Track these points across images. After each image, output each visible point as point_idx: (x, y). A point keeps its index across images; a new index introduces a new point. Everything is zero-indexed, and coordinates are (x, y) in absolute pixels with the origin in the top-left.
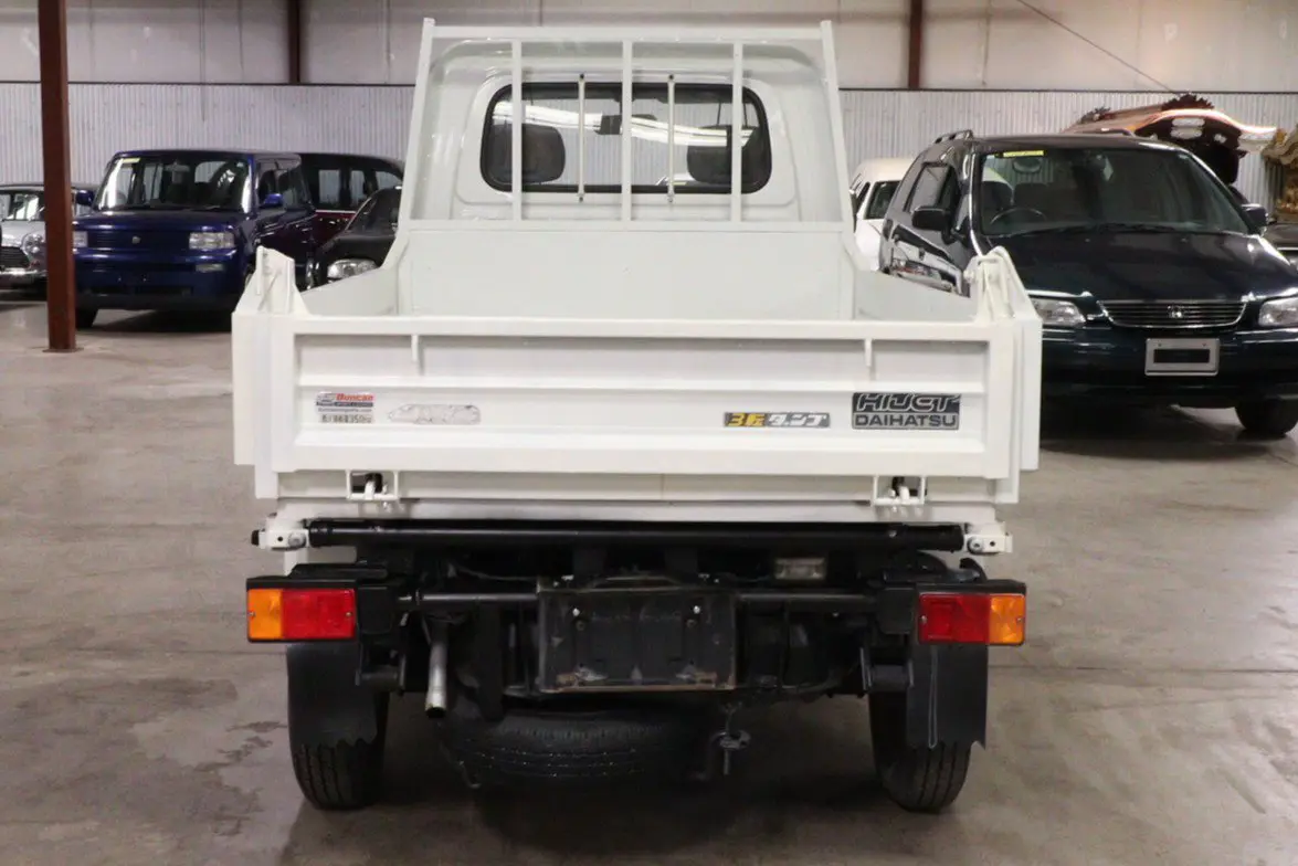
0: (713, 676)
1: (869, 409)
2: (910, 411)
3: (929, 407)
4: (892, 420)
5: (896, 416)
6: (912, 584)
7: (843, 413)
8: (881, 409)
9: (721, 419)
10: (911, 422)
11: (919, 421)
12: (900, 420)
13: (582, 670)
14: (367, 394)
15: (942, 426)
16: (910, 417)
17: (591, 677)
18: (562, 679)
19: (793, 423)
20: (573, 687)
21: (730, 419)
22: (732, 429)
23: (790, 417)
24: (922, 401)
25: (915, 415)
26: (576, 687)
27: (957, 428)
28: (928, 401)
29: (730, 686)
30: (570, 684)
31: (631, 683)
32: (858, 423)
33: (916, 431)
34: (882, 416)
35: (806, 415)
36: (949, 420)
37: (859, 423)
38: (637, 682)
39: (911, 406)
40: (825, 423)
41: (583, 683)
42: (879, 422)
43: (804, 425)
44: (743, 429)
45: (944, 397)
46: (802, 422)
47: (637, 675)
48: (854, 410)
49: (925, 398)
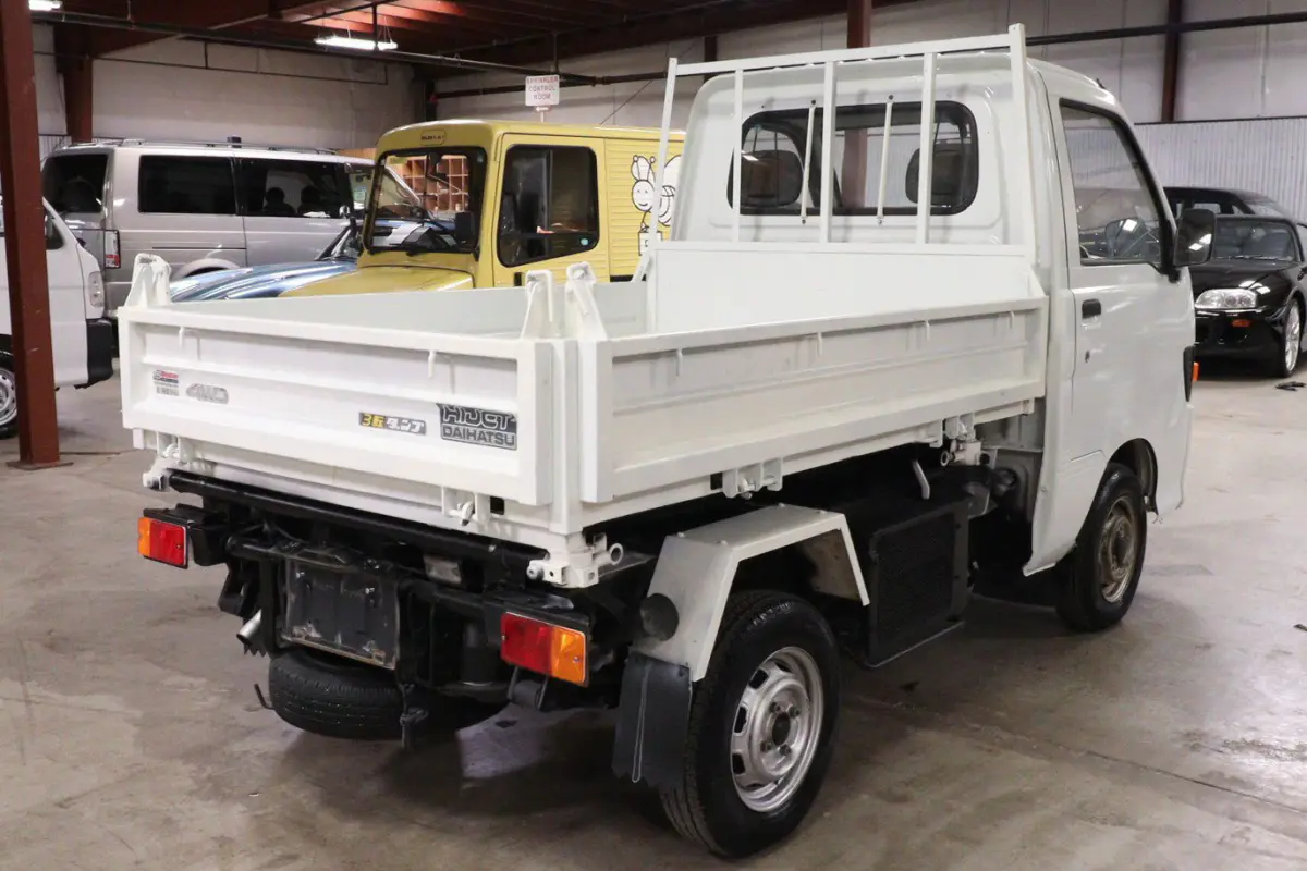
0: (383, 655)
1: (452, 421)
2: (481, 426)
3: (493, 424)
4: (469, 434)
5: (471, 431)
6: (502, 602)
7: (434, 421)
8: (460, 422)
9: (357, 418)
10: (481, 438)
11: (487, 437)
12: (474, 435)
13: (310, 626)
14: (174, 372)
15: (505, 445)
16: (482, 432)
17: (314, 634)
18: (296, 630)
19: (403, 427)
20: (299, 639)
21: (363, 418)
22: (366, 429)
23: (400, 420)
24: (489, 417)
25: (485, 431)
26: (302, 640)
27: (515, 449)
28: (494, 418)
29: (392, 667)
30: (300, 636)
31: (335, 646)
32: (445, 434)
33: (484, 448)
34: (461, 428)
35: (410, 421)
36: (509, 440)
37: (447, 434)
38: (338, 646)
39: (481, 422)
40: (423, 431)
41: (308, 638)
42: (460, 435)
43: (409, 431)
44: (370, 428)
45: (504, 415)
46: (407, 428)
47: (339, 640)
48: (442, 421)
49: (492, 414)
